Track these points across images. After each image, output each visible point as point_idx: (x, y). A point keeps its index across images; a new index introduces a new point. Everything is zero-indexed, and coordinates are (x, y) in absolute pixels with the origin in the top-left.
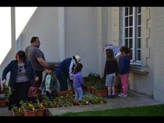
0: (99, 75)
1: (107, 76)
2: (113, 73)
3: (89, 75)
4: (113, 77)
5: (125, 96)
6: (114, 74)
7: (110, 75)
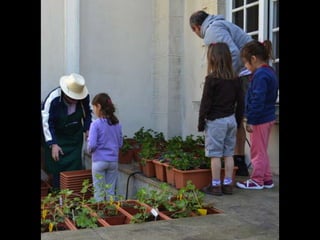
0: (161, 134)
1: (210, 124)
2: (228, 116)
3: (137, 134)
4: (229, 130)
5: (259, 187)
6: (231, 120)
7: (218, 121)
